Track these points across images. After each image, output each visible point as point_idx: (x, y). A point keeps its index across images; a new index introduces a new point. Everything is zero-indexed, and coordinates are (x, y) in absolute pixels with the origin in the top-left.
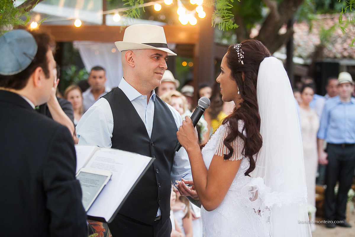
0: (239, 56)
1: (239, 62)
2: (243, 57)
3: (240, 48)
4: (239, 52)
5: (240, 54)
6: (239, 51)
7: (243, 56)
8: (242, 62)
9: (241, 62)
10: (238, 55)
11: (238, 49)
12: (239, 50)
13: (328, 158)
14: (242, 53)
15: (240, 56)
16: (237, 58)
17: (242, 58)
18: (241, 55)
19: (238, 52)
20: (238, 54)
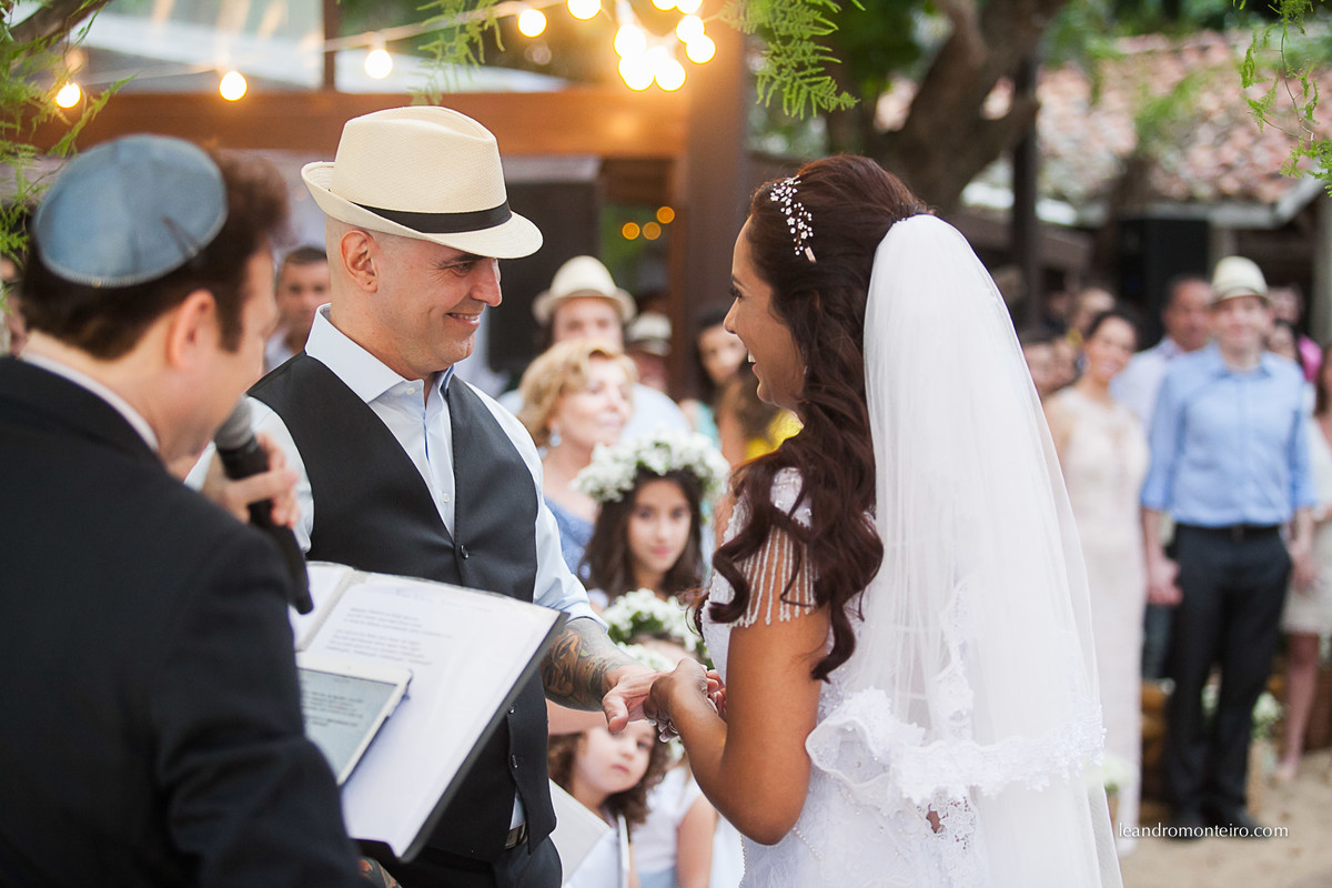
0: (793, 231)
1: (798, 253)
2: (811, 234)
3: (795, 199)
4: (794, 214)
5: (796, 223)
6: (793, 209)
7: (810, 229)
8: (809, 252)
9: (803, 253)
10: (792, 226)
11: (788, 203)
12: (791, 206)
13: (1179, 581)
14: (804, 219)
15: (799, 232)
16: (788, 240)
17: (808, 237)
18: (801, 225)
19: (788, 217)
20: (791, 221)
